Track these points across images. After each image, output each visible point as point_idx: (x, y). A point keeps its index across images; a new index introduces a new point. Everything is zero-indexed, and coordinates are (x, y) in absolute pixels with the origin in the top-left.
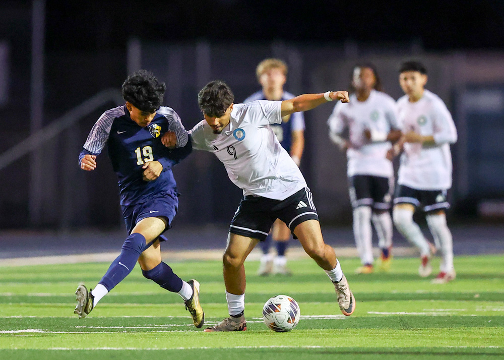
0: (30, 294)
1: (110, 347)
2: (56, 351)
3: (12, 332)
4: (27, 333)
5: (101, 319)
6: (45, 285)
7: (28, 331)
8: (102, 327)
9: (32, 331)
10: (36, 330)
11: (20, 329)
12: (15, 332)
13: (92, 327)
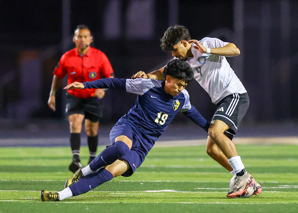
0: (167, 166)
1: (220, 202)
2: (184, 204)
3: (155, 191)
4: (165, 192)
5: (215, 183)
6: (177, 160)
7: (165, 191)
8: (215, 189)
9: (168, 190)
10: (171, 190)
11: (160, 190)
12: (157, 191)
13: (208, 189)
